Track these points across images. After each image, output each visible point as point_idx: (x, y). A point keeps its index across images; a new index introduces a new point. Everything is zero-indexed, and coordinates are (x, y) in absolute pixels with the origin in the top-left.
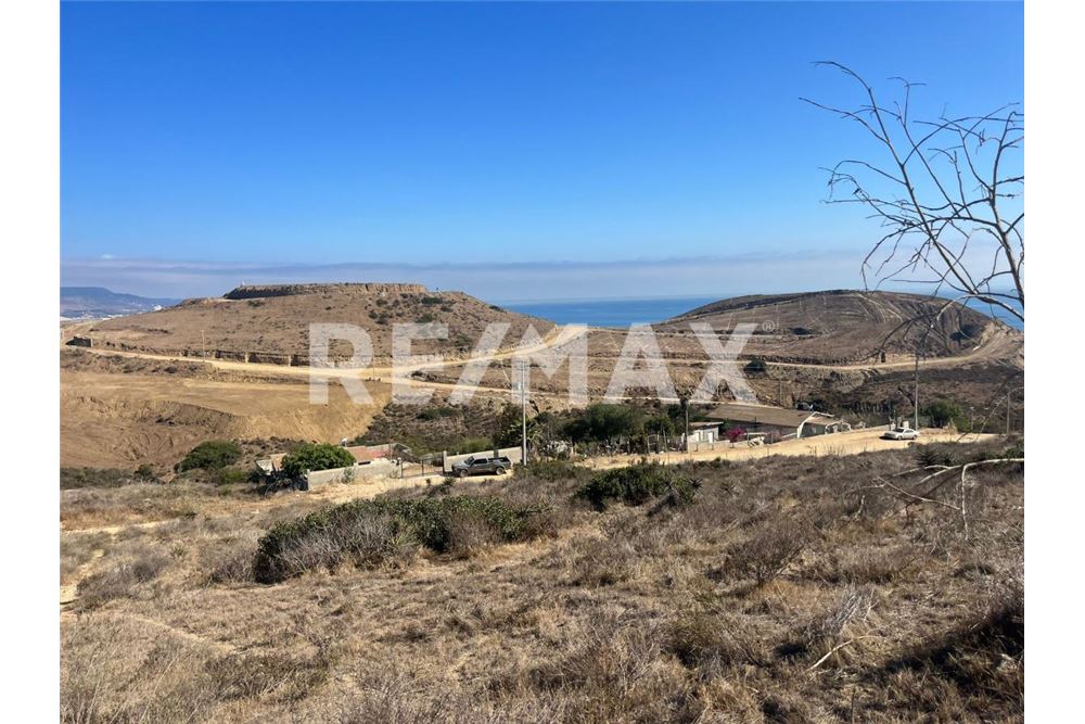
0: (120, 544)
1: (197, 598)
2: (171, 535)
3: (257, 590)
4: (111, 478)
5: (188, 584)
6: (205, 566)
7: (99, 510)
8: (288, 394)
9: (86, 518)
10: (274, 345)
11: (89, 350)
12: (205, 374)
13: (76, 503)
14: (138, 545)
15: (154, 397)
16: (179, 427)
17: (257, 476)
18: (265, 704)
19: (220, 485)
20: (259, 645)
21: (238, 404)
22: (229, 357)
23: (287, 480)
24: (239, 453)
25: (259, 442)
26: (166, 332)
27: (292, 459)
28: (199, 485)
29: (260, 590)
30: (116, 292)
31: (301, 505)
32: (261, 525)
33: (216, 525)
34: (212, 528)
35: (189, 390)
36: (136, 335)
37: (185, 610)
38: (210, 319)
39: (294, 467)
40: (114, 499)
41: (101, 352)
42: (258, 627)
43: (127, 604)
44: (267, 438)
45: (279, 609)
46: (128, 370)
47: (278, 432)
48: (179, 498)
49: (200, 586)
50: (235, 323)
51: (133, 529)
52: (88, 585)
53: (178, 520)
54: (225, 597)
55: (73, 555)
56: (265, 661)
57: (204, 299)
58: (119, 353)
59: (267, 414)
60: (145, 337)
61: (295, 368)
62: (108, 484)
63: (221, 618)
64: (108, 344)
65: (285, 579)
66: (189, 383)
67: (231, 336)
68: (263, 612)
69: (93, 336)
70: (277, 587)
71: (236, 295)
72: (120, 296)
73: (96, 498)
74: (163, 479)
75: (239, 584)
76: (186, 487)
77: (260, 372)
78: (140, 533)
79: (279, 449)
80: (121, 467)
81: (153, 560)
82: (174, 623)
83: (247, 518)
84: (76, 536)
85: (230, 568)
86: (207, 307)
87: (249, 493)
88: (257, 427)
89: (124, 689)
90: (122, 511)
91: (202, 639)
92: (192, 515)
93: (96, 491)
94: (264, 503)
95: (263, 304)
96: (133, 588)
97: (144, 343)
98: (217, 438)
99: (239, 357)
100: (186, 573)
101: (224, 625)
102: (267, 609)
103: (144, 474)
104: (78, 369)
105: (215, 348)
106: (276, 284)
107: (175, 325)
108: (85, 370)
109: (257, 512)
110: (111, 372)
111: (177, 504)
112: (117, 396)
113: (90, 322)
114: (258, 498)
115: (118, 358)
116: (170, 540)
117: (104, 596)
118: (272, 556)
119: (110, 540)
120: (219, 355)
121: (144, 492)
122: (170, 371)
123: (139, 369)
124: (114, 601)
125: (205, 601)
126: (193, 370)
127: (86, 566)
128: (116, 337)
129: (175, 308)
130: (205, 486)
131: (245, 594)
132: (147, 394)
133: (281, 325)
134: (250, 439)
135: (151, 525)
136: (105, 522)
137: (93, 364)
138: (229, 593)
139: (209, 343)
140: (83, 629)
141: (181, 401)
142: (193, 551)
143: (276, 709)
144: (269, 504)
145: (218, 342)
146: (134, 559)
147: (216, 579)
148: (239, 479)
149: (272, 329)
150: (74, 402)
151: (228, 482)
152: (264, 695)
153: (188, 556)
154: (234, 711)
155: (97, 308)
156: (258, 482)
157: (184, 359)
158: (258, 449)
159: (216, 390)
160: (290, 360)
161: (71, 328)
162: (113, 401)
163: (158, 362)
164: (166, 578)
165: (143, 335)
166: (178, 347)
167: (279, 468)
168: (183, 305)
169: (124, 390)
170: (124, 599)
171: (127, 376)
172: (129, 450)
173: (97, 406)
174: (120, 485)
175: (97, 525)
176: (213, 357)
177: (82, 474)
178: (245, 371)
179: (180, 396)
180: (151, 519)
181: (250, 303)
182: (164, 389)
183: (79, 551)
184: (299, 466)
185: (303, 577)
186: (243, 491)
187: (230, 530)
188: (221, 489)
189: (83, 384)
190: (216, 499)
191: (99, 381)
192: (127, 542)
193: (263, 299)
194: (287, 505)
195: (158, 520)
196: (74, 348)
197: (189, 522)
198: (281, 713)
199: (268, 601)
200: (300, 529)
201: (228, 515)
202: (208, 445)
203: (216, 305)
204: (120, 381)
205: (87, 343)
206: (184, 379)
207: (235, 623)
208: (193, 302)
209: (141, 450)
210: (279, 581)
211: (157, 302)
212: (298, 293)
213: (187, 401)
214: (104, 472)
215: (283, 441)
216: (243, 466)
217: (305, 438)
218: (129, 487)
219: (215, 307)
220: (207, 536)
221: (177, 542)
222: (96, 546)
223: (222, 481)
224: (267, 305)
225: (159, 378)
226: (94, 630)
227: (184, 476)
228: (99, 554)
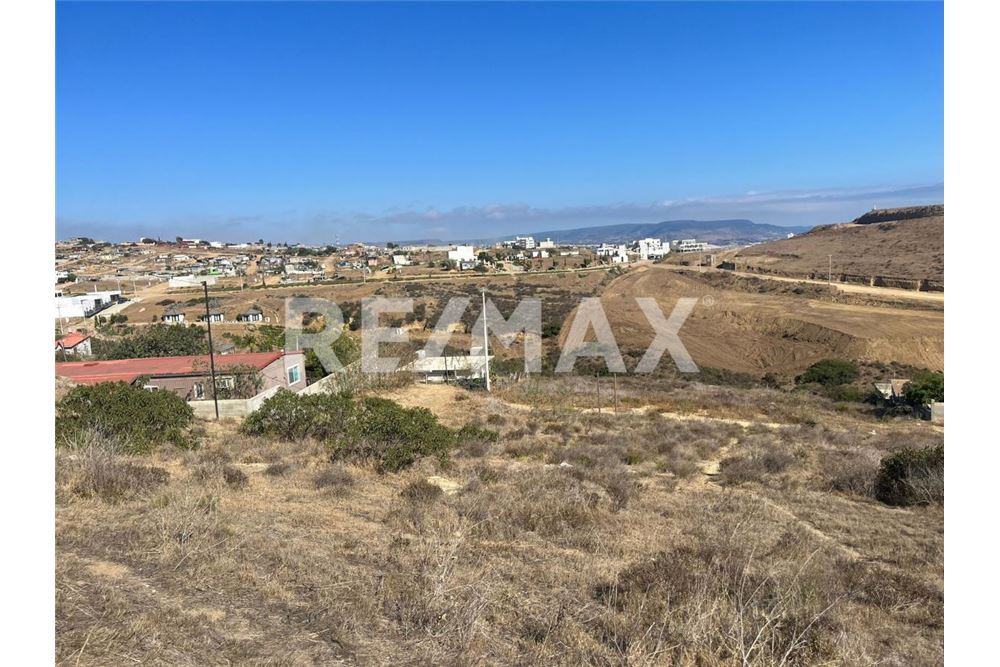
0: (750, 436)
1: (821, 500)
2: (794, 438)
3: (878, 508)
4: (743, 381)
5: (811, 485)
6: (827, 472)
7: (734, 405)
8: (914, 320)
9: (724, 410)
10: (903, 268)
11: (733, 273)
12: (830, 296)
13: (718, 396)
14: (765, 440)
15: (782, 315)
16: (802, 343)
17: (875, 398)
18: (895, 618)
19: (836, 401)
20: (885, 561)
21: (859, 325)
22: (854, 280)
23: (908, 407)
24: (857, 374)
25: (878, 365)
26: (797, 257)
27: (916, 386)
28: (817, 397)
29: (881, 508)
30: (757, 223)
31: (922, 435)
32: (879, 445)
33: (834, 438)
34: (831, 439)
35: (813, 310)
36: (771, 260)
37: (810, 507)
38: (838, 244)
39: (916, 395)
40: (746, 398)
41: (743, 274)
42: (883, 544)
43: (760, 488)
44: (887, 362)
45: (904, 533)
46: (762, 291)
47: (901, 357)
48: (799, 407)
49: (823, 489)
50: (864, 247)
51: (761, 426)
52: (728, 465)
53: (799, 426)
54: (848, 506)
55: (715, 438)
56: (897, 579)
57: (834, 225)
58: (757, 276)
59: (890, 338)
60: (778, 262)
61: (925, 293)
62: (740, 386)
63: (844, 524)
64: (748, 267)
65: (909, 505)
66: (814, 304)
67: (857, 260)
68: (888, 530)
69: (737, 261)
70: (900, 510)
71: (866, 219)
72: (760, 225)
73: (731, 395)
74: (785, 387)
75: (860, 498)
76: (805, 398)
77: (885, 296)
78: (767, 431)
79: (900, 375)
80: (752, 372)
81: (780, 456)
82: (802, 516)
83: (864, 436)
84: (716, 422)
85: (851, 480)
86: (837, 233)
87: (866, 413)
88: (877, 350)
89: (761, 558)
90: (751, 408)
91: (827, 538)
92: (812, 424)
93: (732, 390)
94: (881, 426)
95: (894, 227)
96: (764, 476)
97: (779, 267)
98: (836, 356)
99: (865, 281)
100: (808, 474)
101: (848, 531)
102: (893, 530)
103: (769, 381)
104: (724, 288)
105: (842, 271)
106: (910, 206)
107: (804, 251)
108: (729, 289)
109: (874, 433)
110: (749, 292)
111: (798, 412)
112: (752, 313)
113: (736, 249)
114: (875, 420)
115: (755, 279)
116: (791, 442)
117: (741, 476)
118: (897, 480)
119: (742, 432)
120: (843, 280)
121: (769, 396)
122: (798, 292)
123: (771, 290)
124: (748, 483)
125: (828, 504)
126: (818, 292)
127: (725, 449)
128: (754, 261)
129: (806, 234)
130: (824, 400)
131: (867, 508)
132: (777, 312)
133: (912, 248)
134: (869, 362)
135: (776, 426)
136: (736, 415)
137: (735, 285)
138: (851, 503)
139: (836, 267)
140: (726, 500)
141: (805, 319)
142: (814, 455)
143: (907, 627)
144: (886, 427)
145: (844, 265)
146: (764, 452)
147: (837, 487)
148: (857, 398)
149: (902, 253)
150: (719, 315)
151: (845, 400)
152: (895, 610)
153: (808, 460)
154: (864, 614)
155: (741, 237)
156: (875, 404)
157: (812, 282)
158: (877, 372)
159: (838, 312)
160: (919, 284)
161: (721, 254)
162: (749, 316)
163: (788, 284)
164: (792, 474)
165: (776, 259)
166: (806, 271)
167: (899, 393)
168: (815, 232)
169: (758, 308)
170: (756, 484)
171: (761, 296)
172: (758, 358)
173: (736, 320)
174: (750, 387)
175: (732, 417)
176: (838, 281)
177: (721, 374)
178: (869, 295)
179: (804, 315)
180: (775, 421)
181: (881, 227)
182: (790, 309)
183: (719, 435)
184: (923, 395)
185: (928, 508)
186: (860, 410)
187: (847, 444)
188: (838, 404)
189: (727, 300)
190: (833, 413)
191: (739, 299)
192: (756, 436)
193: (894, 223)
194: (906, 431)
195: (781, 423)
196: (722, 270)
197: (811, 430)
198: (911, 634)
199: (892, 521)
200: (928, 459)
201: (844, 431)
202: (827, 363)
203: (845, 231)
204: (755, 299)
205: (732, 266)
206: (809, 300)
207: (860, 532)
208: (824, 229)
209: (768, 360)
210: (903, 505)
211: (789, 230)
212: (934, 214)
213: (811, 320)
214: (737, 375)
215: (905, 367)
216: (860, 386)
217: (929, 366)
218: (758, 390)
219: (844, 232)
220: (825, 446)
221: (798, 445)
222: (732, 434)
223: (839, 398)
224: (899, 228)
225: (787, 298)
226: (734, 503)
227: (804, 388)
228: (734, 441)
